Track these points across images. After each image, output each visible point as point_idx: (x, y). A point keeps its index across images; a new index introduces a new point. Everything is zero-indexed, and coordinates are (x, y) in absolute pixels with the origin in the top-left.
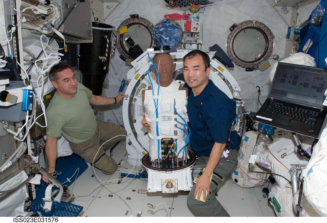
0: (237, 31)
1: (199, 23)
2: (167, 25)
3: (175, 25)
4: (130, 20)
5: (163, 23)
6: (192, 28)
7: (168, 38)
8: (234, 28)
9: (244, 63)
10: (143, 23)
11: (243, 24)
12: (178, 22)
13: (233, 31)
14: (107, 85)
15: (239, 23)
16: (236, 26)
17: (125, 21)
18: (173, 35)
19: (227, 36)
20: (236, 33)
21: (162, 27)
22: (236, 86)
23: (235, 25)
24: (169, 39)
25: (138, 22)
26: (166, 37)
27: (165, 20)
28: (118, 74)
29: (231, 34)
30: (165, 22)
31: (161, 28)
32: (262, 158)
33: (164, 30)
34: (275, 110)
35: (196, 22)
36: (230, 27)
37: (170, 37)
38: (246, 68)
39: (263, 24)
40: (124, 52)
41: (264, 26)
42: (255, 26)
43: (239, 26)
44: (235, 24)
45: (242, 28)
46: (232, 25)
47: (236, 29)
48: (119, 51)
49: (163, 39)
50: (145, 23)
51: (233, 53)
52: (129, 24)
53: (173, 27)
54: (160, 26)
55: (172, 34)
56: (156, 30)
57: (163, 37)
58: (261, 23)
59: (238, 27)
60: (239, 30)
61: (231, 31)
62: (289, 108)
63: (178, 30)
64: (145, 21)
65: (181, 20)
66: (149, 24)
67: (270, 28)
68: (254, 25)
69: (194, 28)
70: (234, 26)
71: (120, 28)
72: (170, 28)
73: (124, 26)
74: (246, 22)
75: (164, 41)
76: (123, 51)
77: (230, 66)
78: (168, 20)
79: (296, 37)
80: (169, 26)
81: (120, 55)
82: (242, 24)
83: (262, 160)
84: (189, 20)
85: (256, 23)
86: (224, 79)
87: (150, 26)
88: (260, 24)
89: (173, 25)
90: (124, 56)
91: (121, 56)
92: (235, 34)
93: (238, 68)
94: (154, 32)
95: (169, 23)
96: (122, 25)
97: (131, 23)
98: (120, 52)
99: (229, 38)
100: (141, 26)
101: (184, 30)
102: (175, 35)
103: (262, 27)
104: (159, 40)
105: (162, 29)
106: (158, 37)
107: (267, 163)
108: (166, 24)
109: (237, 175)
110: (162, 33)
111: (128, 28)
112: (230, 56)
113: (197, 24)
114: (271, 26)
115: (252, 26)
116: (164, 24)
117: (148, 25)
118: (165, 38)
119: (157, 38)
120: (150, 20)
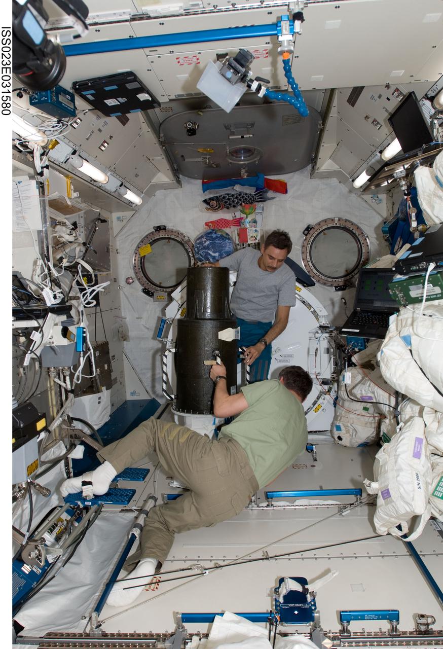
0: (315, 235)
1: (258, 229)
2: (214, 236)
3: (224, 235)
4: (153, 234)
5: (207, 235)
6: (249, 237)
7: (217, 254)
8: (309, 231)
9: (330, 280)
10: (173, 237)
11: (321, 224)
12: (227, 230)
13: (309, 236)
14: (127, 336)
15: (315, 223)
16: (311, 229)
17: (147, 237)
18: (224, 248)
19: (301, 244)
20: (313, 238)
21: (207, 240)
22: (321, 309)
23: (310, 227)
24: (219, 255)
25: (167, 236)
26: (214, 252)
27: (210, 231)
28: (141, 318)
29: (305, 239)
30: (211, 233)
31: (205, 242)
32: (363, 391)
33: (210, 243)
34: (362, 320)
35: (254, 229)
36: (302, 231)
37: (220, 252)
38: (336, 287)
39: (349, 221)
40: (149, 283)
41: (352, 224)
42: (338, 225)
43: (317, 228)
44: (309, 225)
45: (321, 229)
46: (306, 227)
47: (311, 232)
48: (140, 283)
49: (211, 255)
50: (177, 236)
51: (313, 267)
52: (153, 241)
53: (222, 238)
54: (204, 239)
55: (222, 247)
56: (198, 245)
57: (210, 254)
58: (346, 220)
59: (314, 229)
60: (316, 233)
61: (306, 235)
62: (377, 316)
63: (229, 241)
64: (176, 234)
65: (230, 228)
66: (183, 238)
67: (360, 225)
68: (336, 224)
69: (252, 237)
70: (308, 229)
71: (139, 247)
72: (219, 240)
73: (145, 245)
74: (325, 221)
75: (213, 259)
76: (147, 282)
77: (310, 284)
78: (213, 230)
79: (385, 236)
80: (217, 237)
81: (142, 288)
82: (319, 225)
83: (364, 392)
84: (243, 227)
85: (339, 220)
86: (304, 301)
87: (185, 241)
88: (346, 222)
89: (222, 236)
90: (149, 290)
91: (145, 289)
92: (311, 240)
93: (323, 287)
94: (196, 249)
95: (216, 233)
96: (141, 243)
97: (156, 238)
98: (142, 283)
99: (304, 246)
100: (170, 241)
101: (237, 242)
102: (227, 249)
103: (348, 225)
104: (205, 259)
105: (208, 243)
106: (202, 254)
107: (370, 395)
108: (212, 235)
109: (341, 430)
110: (207, 248)
111: (151, 246)
112: (309, 272)
113: (256, 231)
114: (361, 223)
115: (335, 225)
116: (210, 235)
117: (183, 240)
118: (213, 254)
119: (201, 256)
120: (184, 232)
